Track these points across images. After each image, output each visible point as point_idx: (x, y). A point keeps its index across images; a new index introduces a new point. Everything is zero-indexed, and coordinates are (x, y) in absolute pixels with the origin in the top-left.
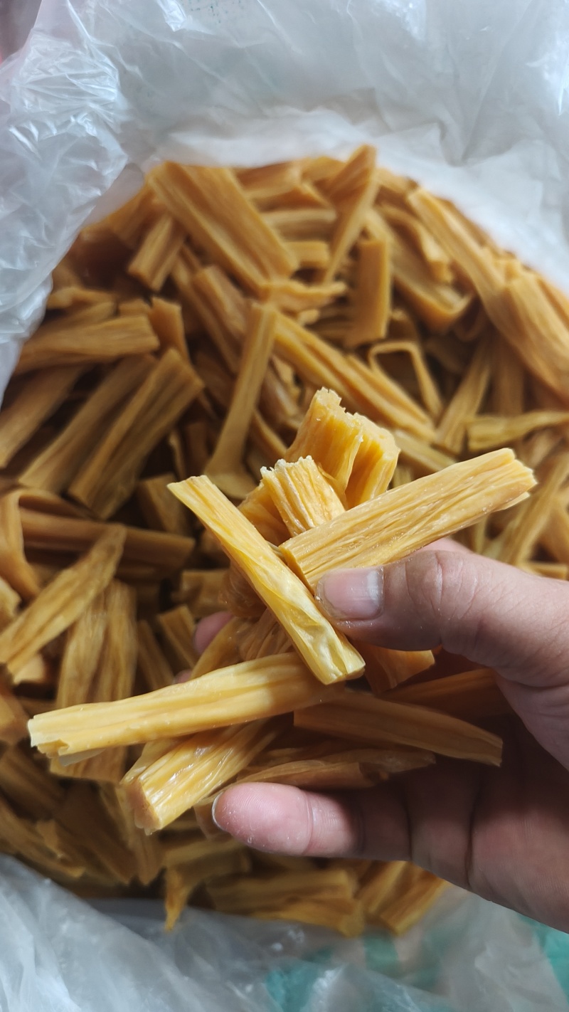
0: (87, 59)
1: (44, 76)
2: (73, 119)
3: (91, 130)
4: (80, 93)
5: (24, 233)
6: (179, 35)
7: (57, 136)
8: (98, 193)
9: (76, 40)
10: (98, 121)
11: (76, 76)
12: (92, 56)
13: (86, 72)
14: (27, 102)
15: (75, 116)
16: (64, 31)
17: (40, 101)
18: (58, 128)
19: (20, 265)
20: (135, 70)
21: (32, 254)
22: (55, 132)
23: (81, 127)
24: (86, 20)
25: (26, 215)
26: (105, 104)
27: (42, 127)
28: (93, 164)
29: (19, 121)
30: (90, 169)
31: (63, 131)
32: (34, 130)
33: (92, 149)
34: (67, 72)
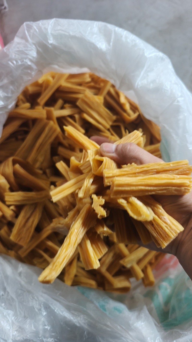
0: (29, 46)
1: (18, 50)
2: (25, 61)
3: (29, 63)
4: (27, 54)
5: (11, 87)
6: (51, 44)
7: (21, 65)
8: (31, 78)
9: (27, 40)
10: (31, 61)
11: (27, 50)
12: (30, 45)
13: (29, 49)
14: (13, 56)
15: (26, 59)
16: (24, 37)
17: (17, 55)
18: (21, 62)
19: (10, 95)
20: (40, 49)
21: (13, 92)
22: (20, 63)
23: (26, 62)
24: (30, 36)
25: (12, 83)
26: (33, 57)
27: (17, 61)
28: (29, 71)
29: (11, 60)
30: (29, 73)
31: (22, 63)
32: (15, 62)
33: (29, 68)
34: (24, 49)
